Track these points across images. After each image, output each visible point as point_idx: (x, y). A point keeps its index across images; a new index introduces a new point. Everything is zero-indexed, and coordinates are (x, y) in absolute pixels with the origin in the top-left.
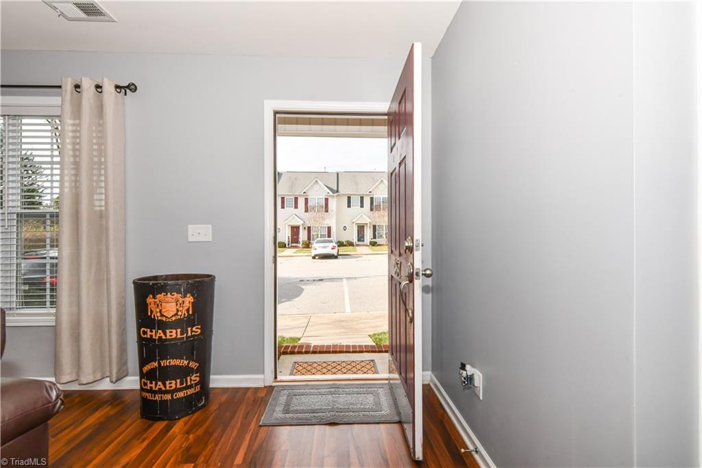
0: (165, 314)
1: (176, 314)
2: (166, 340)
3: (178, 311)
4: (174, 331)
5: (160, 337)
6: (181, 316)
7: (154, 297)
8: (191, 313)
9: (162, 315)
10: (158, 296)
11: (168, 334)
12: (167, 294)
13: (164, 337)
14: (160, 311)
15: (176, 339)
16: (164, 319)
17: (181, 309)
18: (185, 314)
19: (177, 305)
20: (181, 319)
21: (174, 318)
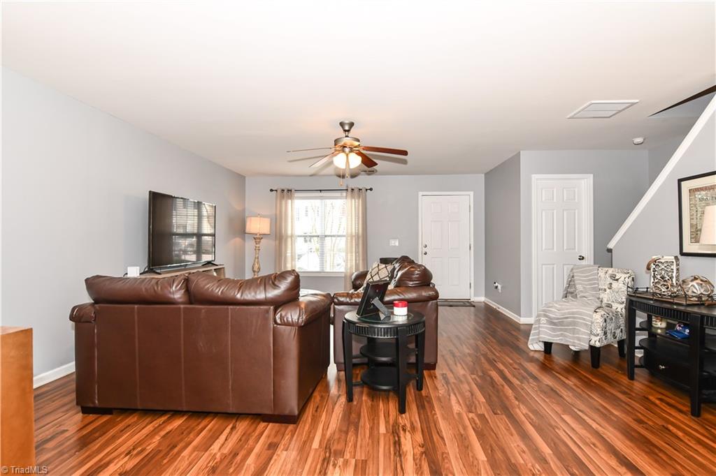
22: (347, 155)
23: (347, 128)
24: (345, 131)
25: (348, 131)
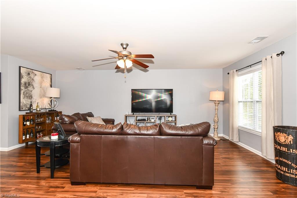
0: (280, 140)
1: (285, 142)
2: (281, 150)
3: (285, 141)
4: (284, 148)
5: (279, 149)
6: (287, 143)
7: (277, 133)
8: (292, 143)
9: (279, 141)
10: (278, 133)
11: (282, 149)
12: (281, 133)
13: (280, 149)
14: (279, 139)
15: (285, 151)
16: (280, 142)
17: (287, 140)
18: (289, 143)
19: (285, 138)
20: (287, 144)
21: (284, 143)
22: (125, 61)
23: (125, 46)
24: (124, 48)
25: (126, 48)
